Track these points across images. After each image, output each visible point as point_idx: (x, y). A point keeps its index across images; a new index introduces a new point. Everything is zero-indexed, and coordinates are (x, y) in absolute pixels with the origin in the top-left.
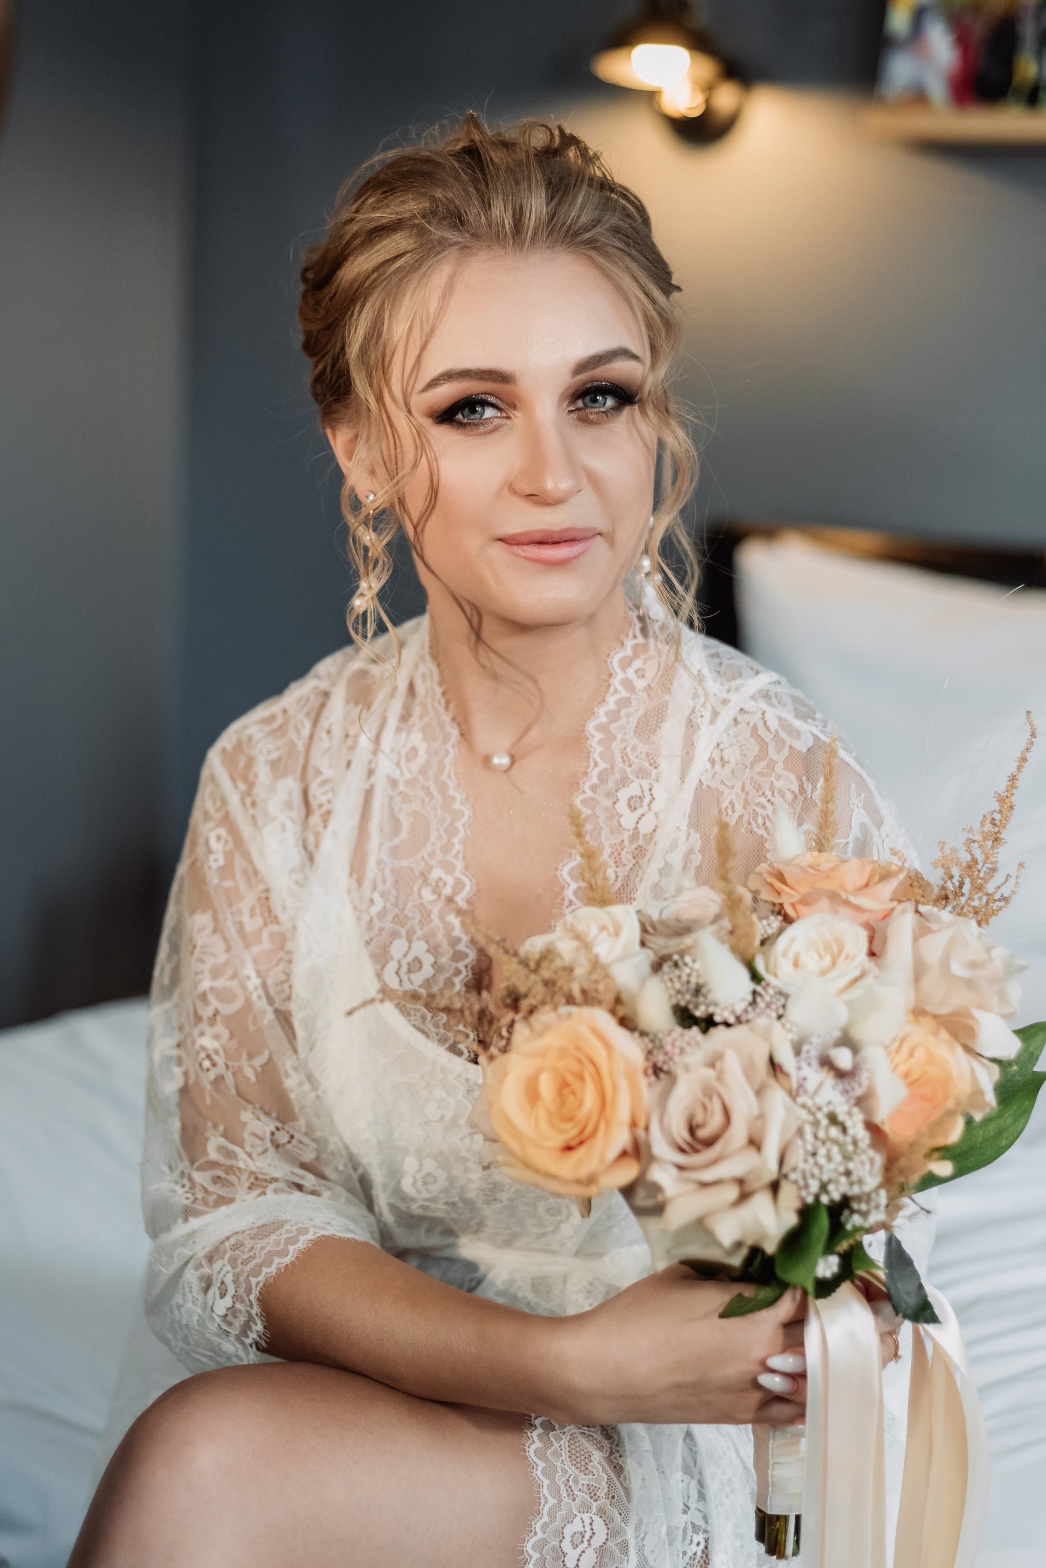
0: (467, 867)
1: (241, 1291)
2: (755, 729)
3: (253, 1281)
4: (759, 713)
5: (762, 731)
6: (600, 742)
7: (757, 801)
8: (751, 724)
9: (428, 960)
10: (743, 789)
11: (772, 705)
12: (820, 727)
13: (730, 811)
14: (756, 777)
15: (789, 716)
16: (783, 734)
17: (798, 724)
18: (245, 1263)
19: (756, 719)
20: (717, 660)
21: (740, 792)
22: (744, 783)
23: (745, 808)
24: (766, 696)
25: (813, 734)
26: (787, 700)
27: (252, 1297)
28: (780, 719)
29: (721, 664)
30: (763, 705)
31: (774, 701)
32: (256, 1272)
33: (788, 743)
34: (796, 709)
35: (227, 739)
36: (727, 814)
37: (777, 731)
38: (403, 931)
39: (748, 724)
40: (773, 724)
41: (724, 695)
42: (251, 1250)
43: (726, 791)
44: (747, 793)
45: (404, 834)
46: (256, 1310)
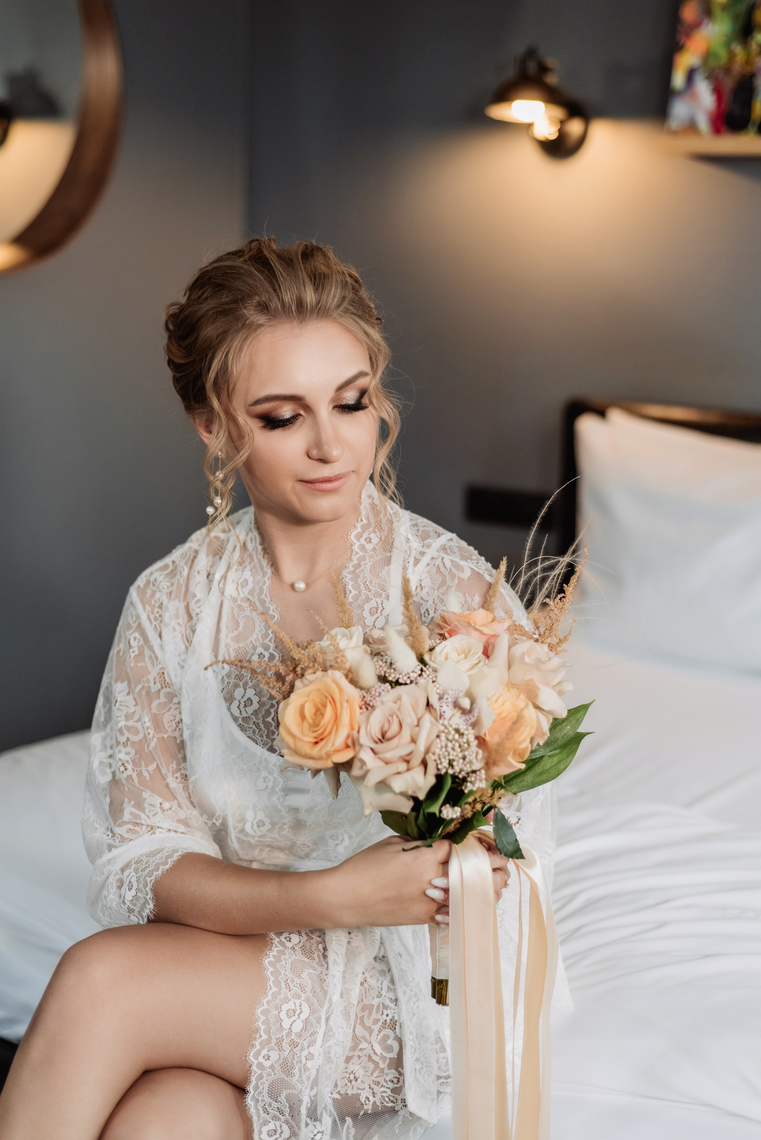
0: (276, 647)
1: (141, 886)
2: (438, 567)
3: (148, 879)
4: (440, 559)
5: (442, 569)
6: (350, 579)
7: (441, 609)
8: (436, 565)
9: (255, 699)
10: (434, 602)
11: (448, 554)
12: (475, 564)
13: (426, 614)
14: (441, 596)
15: (457, 559)
16: (454, 570)
17: (462, 563)
18: (143, 870)
19: (438, 562)
20: (416, 528)
21: (432, 604)
22: (434, 599)
23: (435, 612)
24: (444, 548)
25: (471, 568)
26: (456, 550)
27: (148, 889)
28: (452, 561)
29: (418, 530)
30: (442, 554)
31: (449, 551)
32: (150, 875)
33: (457, 575)
34: (461, 555)
35: (141, 580)
36: (425, 616)
37: (450, 568)
38: (241, 683)
39: (434, 565)
40: (448, 564)
41: (421, 549)
42: (146, 863)
43: (424, 603)
44: (436, 605)
45: (241, 629)
46: (150, 895)
